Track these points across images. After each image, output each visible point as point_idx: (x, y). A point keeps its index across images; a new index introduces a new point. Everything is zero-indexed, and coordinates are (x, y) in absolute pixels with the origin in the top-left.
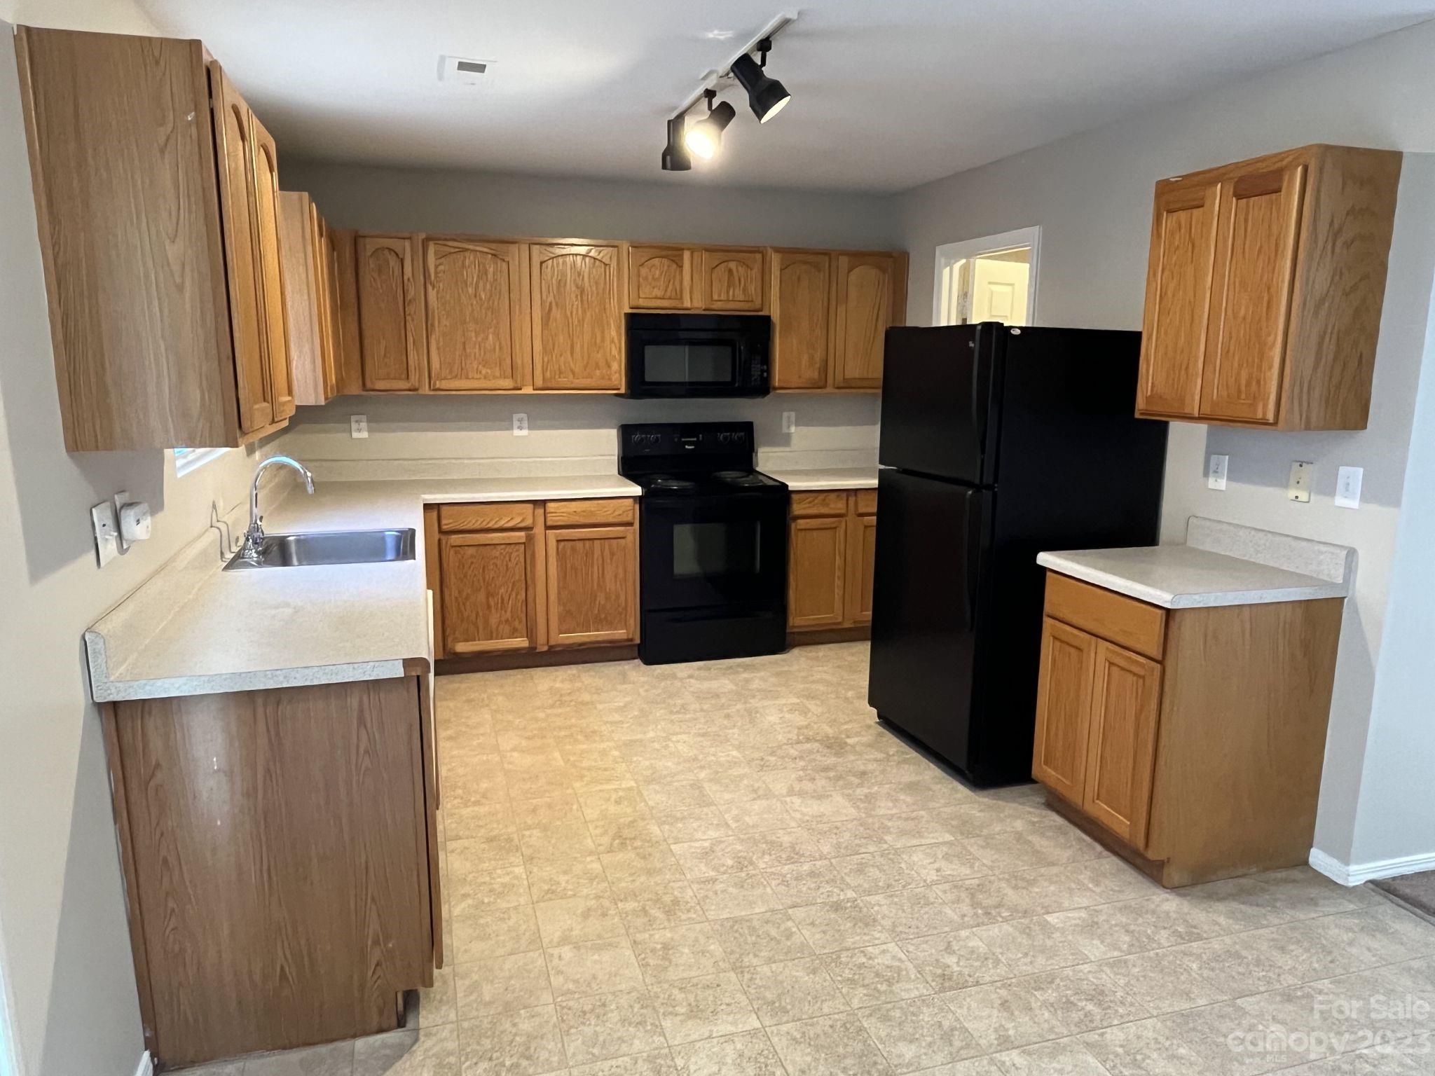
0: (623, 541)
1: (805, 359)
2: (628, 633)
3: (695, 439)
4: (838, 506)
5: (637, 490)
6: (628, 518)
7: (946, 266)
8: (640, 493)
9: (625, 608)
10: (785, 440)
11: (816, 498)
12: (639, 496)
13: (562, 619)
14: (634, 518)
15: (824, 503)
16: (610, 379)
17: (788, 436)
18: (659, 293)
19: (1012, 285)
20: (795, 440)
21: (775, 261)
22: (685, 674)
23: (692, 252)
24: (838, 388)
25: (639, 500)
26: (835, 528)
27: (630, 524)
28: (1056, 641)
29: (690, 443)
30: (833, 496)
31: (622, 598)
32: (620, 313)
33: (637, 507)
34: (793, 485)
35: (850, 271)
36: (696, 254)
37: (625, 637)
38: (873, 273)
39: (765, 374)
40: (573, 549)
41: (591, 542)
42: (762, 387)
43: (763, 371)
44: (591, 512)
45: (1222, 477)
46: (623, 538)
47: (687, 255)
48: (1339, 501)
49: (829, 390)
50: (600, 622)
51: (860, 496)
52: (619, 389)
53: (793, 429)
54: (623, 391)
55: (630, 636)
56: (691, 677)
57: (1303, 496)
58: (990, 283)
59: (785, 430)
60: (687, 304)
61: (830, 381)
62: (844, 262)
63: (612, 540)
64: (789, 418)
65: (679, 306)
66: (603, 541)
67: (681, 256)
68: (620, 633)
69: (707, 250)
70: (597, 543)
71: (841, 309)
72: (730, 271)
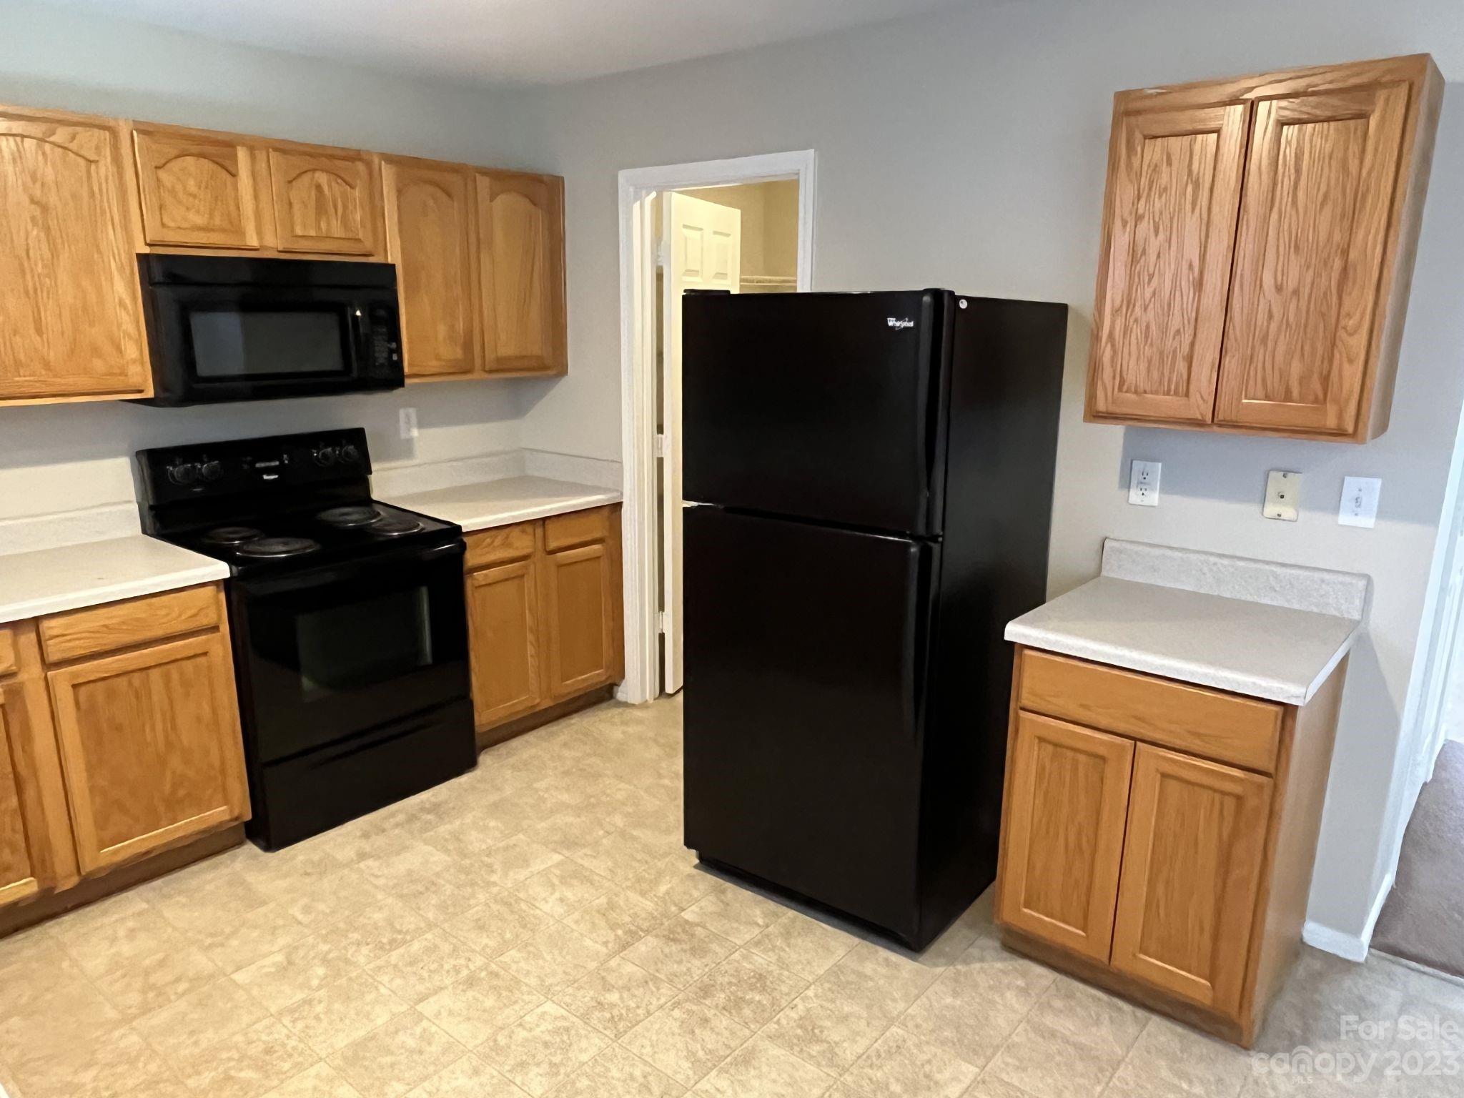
0: (202, 660)
1: (442, 330)
2: (231, 811)
3: (277, 463)
4: (522, 544)
5: (221, 570)
6: (209, 618)
7: (635, 200)
8: (227, 575)
9: (223, 772)
10: (406, 450)
11: (496, 537)
12: (225, 580)
13: (101, 821)
14: (220, 616)
15: (506, 544)
16: (123, 373)
17: (410, 441)
18: (200, 220)
19: (701, 229)
20: (418, 448)
21: (388, 175)
22: (347, 853)
23: (251, 150)
24: (491, 371)
25: (226, 584)
26: (523, 576)
27: (215, 629)
28: (1043, 745)
29: (269, 471)
30: (516, 531)
31: (215, 752)
32: (130, 254)
33: (222, 596)
34: (467, 524)
35: (492, 199)
36: (261, 156)
37: (227, 817)
38: (521, 203)
39: (395, 357)
40: (111, 695)
41: (144, 673)
42: (391, 378)
43: (391, 351)
44: (137, 620)
45: (1153, 490)
46: (205, 654)
47: (242, 154)
48: (1345, 519)
49: (478, 375)
50: (175, 807)
51: (550, 526)
52: (141, 391)
53: (415, 433)
54: (150, 393)
55: (236, 813)
56: (362, 856)
57: (1288, 513)
58: (685, 226)
59: (403, 436)
60: (253, 241)
61: (478, 362)
62: (483, 183)
63: (184, 663)
64: (408, 417)
65: (236, 243)
66: (164, 668)
67: (234, 158)
68: (218, 814)
69: (276, 150)
70: (155, 675)
71: (485, 258)
72: (319, 188)
